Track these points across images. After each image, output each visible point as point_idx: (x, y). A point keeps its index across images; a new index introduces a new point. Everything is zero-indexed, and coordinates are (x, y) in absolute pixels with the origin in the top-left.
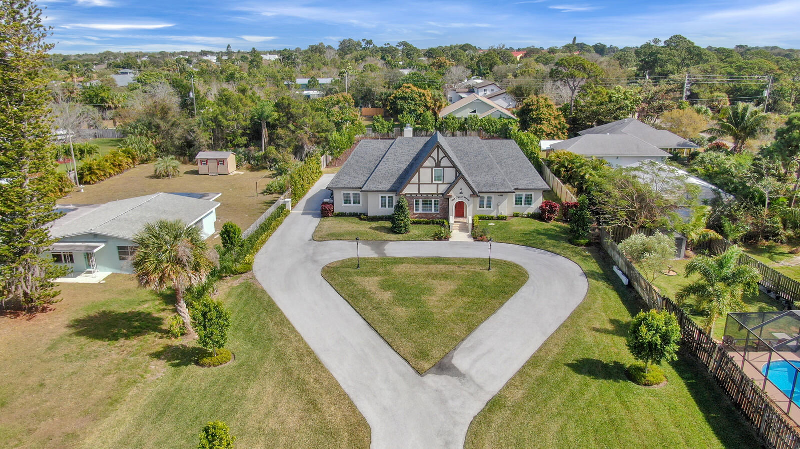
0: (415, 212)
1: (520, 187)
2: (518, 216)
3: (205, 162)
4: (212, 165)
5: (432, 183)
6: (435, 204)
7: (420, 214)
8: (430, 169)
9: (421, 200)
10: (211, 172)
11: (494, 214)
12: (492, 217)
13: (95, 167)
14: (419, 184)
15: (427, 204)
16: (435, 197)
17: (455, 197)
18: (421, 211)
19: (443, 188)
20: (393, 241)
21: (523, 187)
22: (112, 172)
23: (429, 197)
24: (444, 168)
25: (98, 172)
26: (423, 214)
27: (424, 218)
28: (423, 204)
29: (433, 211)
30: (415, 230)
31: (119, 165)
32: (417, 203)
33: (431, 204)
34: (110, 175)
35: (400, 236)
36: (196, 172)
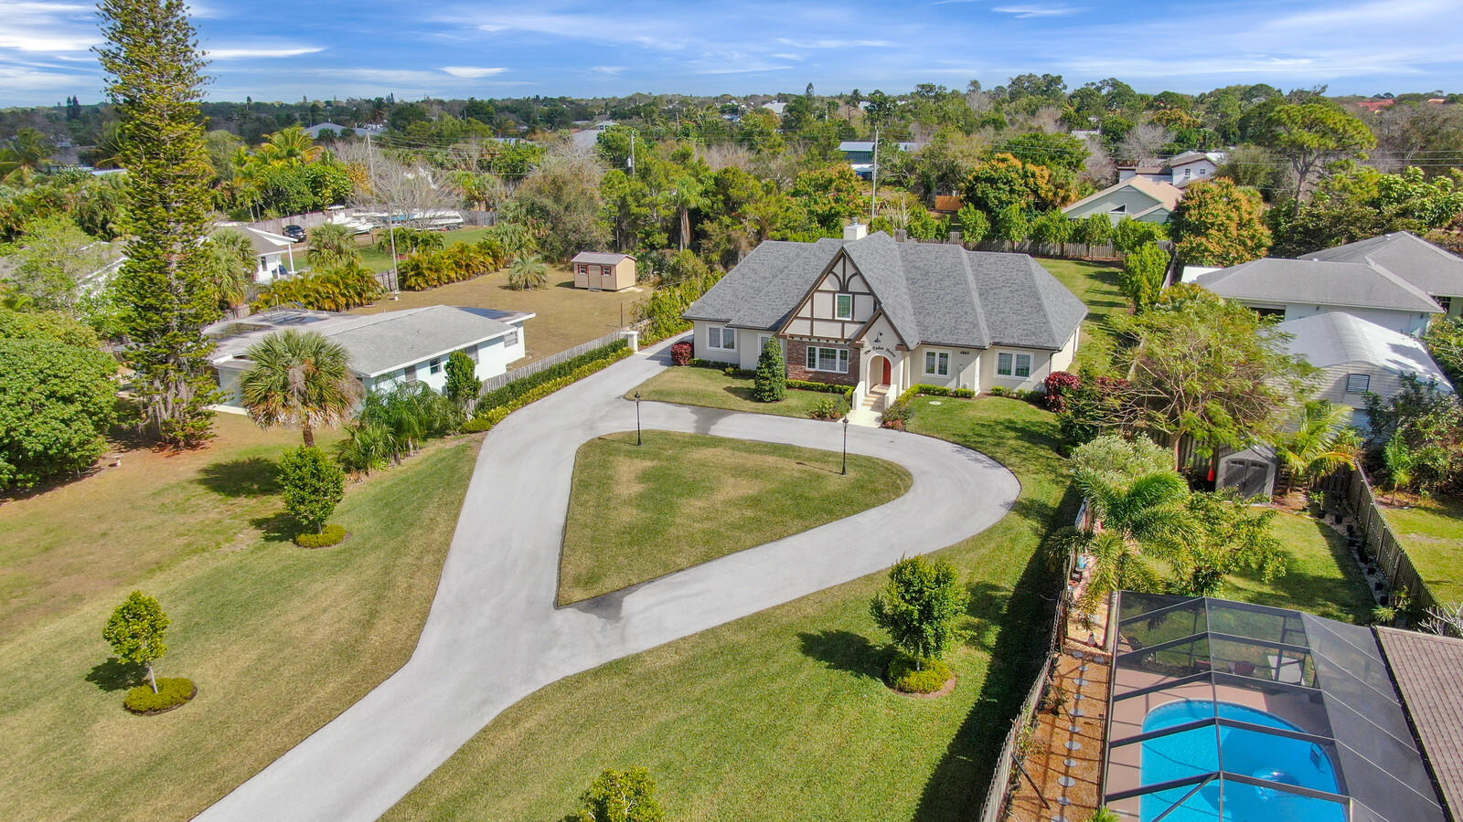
0: (808, 369)
1: (1005, 341)
2: (1000, 395)
3: (584, 268)
4: (594, 273)
5: (833, 320)
6: (841, 358)
7: (816, 372)
8: (831, 295)
9: (817, 349)
10: (592, 286)
11: (951, 386)
12: (945, 391)
13: (425, 265)
14: (812, 319)
15: (828, 357)
16: (841, 346)
17: (870, 348)
18: (817, 368)
19: (851, 330)
20: (745, 412)
21: (1011, 341)
22: (453, 275)
23: (830, 345)
24: (854, 294)
25: (426, 273)
26: (821, 373)
27: (822, 381)
28: (821, 356)
29: (838, 371)
30: (794, 399)
31: (468, 266)
32: (812, 355)
33: (834, 357)
34: (450, 280)
35: (762, 405)
36: (571, 285)
